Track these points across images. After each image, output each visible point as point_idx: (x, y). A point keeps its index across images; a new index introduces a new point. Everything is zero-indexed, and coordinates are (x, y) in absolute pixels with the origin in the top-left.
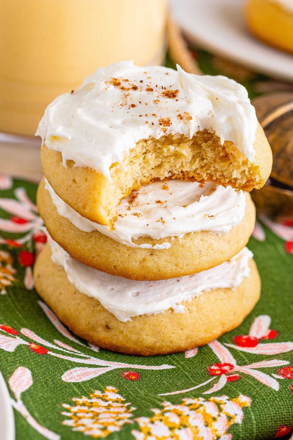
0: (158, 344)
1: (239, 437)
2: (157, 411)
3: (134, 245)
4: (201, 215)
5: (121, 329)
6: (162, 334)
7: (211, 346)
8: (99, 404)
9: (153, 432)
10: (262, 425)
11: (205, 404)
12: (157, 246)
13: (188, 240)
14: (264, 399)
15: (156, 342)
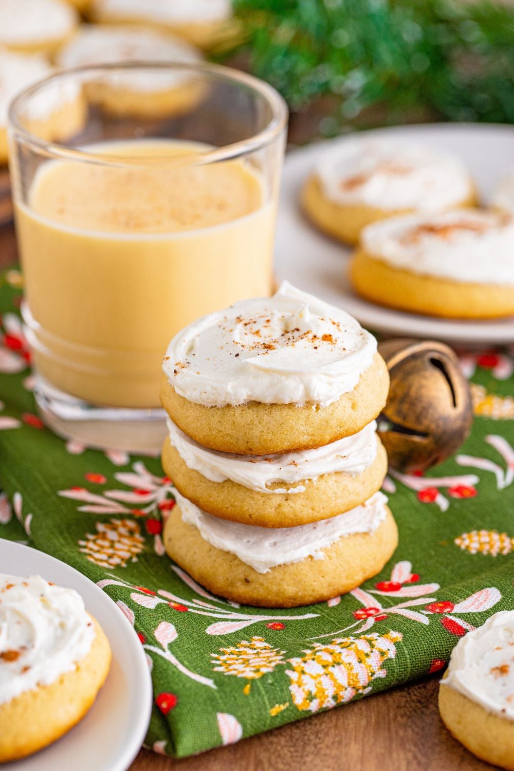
0: (300, 594)
1: (394, 672)
2: (308, 652)
3: (268, 491)
4: (334, 456)
5: (261, 580)
6: (303, 583)
7: (353, 593)
8: (248, 652)
9: (306, 670)
10: (416, 659)
11: (356, 641)
12: (291, 491)
13: (322, 482)
14: (415, 634)
15: (298, 591)
